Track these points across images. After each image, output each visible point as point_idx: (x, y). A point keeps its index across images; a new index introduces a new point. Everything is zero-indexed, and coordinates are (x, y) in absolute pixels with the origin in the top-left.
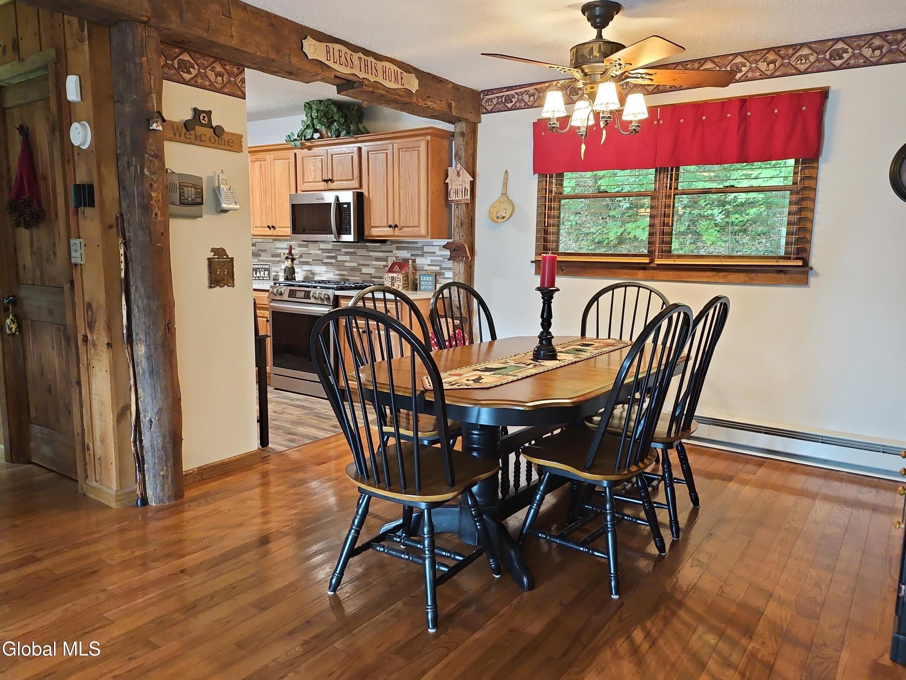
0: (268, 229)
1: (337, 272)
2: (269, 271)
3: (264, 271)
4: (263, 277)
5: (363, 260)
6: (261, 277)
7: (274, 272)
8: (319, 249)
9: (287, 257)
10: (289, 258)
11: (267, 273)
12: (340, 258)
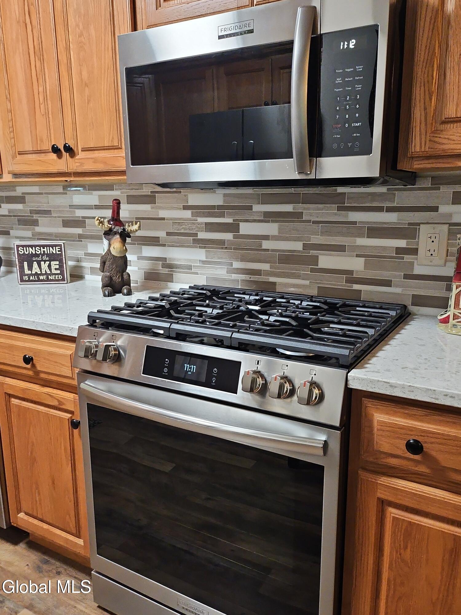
0: (54, 156)
1: (237, 265)
2: (61, 261)
3: (50, 261)
4: (46, 273)
5: (322, 234)
6: (42, 274)
7: (72, 259)
8: (186, 208)
9: (110, 230)
10: (116, 233)
11: (55, 264)
12: (245, 229)
